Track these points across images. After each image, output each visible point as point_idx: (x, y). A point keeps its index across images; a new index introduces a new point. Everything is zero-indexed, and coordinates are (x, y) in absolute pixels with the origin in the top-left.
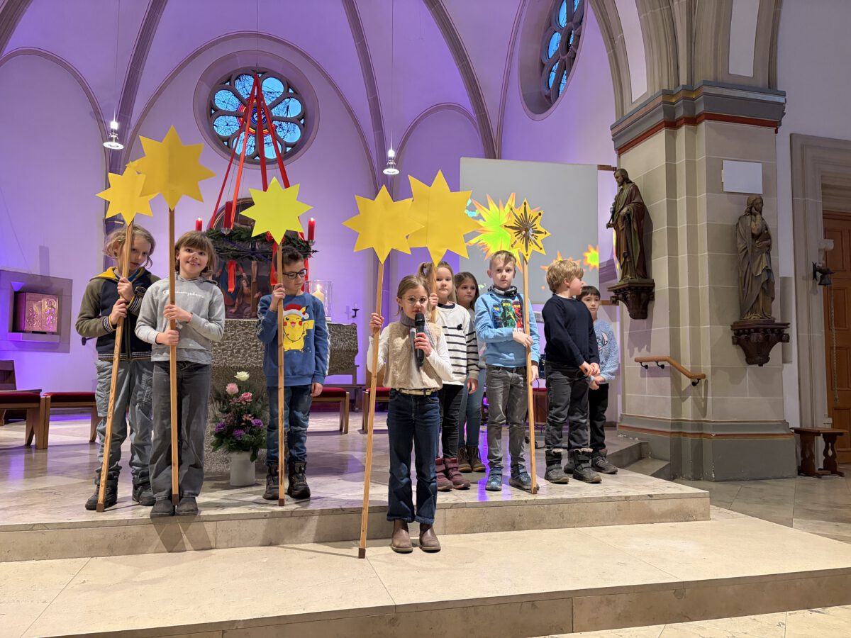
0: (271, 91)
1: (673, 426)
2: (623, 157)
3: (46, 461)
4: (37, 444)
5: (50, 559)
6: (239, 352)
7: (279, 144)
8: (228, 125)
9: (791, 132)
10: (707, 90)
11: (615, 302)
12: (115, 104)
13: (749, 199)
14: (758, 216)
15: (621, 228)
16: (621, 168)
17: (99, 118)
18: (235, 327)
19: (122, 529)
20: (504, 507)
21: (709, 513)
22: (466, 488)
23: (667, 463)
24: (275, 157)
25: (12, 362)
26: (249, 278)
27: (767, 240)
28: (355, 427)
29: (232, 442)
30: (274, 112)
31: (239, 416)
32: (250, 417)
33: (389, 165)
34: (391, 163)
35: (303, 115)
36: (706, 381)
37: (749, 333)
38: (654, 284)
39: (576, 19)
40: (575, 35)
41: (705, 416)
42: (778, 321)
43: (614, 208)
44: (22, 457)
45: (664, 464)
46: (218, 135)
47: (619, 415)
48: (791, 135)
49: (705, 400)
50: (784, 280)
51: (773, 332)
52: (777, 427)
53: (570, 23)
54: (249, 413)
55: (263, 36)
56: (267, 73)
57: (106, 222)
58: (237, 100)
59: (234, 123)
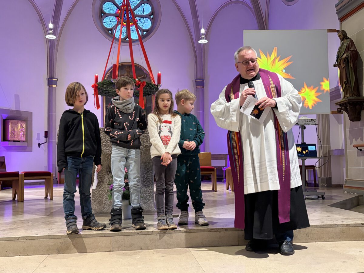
2: (343, 23)
3: (23, 207)
4: (18, 199)
7: (139, 31)
8: (111, 21)
11: (340, 112)
12: (51, 14)
16: (343, 30)
17: (43, 23)
19: (63, 240)
24: (138, 38)
25: (4, 157)
30: (136, 12)
33: (202, 38)
34: (203, 37)
35: (152, 13)
43: (338, 55)
44: (11, 206)
46: (106, 28)
47: (344, 180)
57: (48, 79)
58: (115, 7)
59: (114, 20)
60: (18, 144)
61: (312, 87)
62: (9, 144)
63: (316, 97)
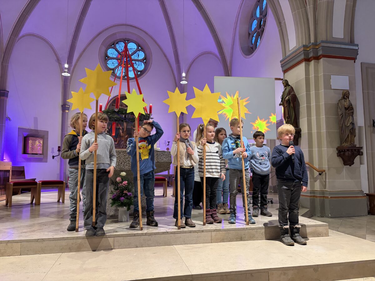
0: (131, 48)
1: (311, 193)
2: (286, 74)
3: (40, 210)
4: (36, 202)
5: (45, 254)
6: (121, 163)
7: (135, 71)
8: (113, 63)
9: (361, 62)
10: (323, 44)
12: (66, 56)
13: (343, 92)
14: (347, 100)
15: (286, 106)
16: (285, 79)
17: (59, 62)
18: (120, 153)
19: (75, 241)
20: (237, 231)
21: (328, 233)
22: (220, 222)
23: (308, 210)
24: (134, 76)
25: (24, 167)
26: (123, 129)
27: (351, 110)
28: (170, 194)
29: (119, 203)
30: (133, 57)
31: (122, 192)
32: (127, 192)
33: (183, 80)
34: (184, 79)
35: (145, 58)
36: (326, 173)
37: (345, 151)
38: (301, 130)
39: (264, 14)
40: (263, 21)
41: (325, 188)
42: (358, 146)
43: (283, 97)
44: (29, 209)
45: (307, 210)
46: (109, 68)
48: (361, 63)
49: (325, 182)
50: (360, 127)
51: (355, 151)
52: (358, 193)
53: (261, 16)
54: (126, 190)
55: (128, 25)
56: (129, 41)
57: (62, 106)
58: (117, 52)
59: (116, 63)
60: (36, 156)
61: (263, 119)
62: (28, 156)
63: (267, 127)
